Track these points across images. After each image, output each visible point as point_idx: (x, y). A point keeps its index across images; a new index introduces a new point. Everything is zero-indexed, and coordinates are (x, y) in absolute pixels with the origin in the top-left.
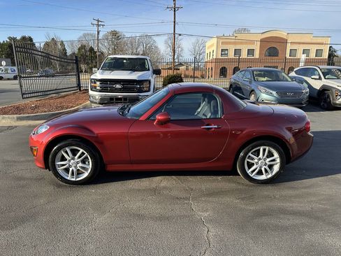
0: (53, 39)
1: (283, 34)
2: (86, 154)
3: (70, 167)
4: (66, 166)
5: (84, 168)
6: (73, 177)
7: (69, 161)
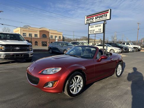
1: (48, 30)
2: (81, 78)
3: (75, 87)
4: (73, 87)
5: (79, 86)
6: (75, 92)
7: (75, 84)
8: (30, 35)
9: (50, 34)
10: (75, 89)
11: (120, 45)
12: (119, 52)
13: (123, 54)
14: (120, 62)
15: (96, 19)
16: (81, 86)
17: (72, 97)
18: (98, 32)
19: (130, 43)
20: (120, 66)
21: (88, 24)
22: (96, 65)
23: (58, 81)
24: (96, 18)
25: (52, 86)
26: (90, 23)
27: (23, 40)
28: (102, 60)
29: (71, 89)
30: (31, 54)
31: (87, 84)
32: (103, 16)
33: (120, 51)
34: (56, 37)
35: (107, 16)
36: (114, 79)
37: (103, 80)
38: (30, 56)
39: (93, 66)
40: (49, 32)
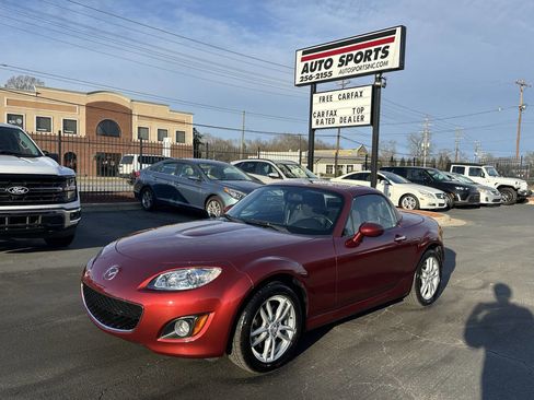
1: (125, 101)
2: (289, 305)
3: (267, 337)
4: (263, 336)
5: (283, 332)
6: (269, 356)
7: (267, 326)
8: (43, 123)
9: (135, 119)
10: (268, 343)
11: (442, 175)
12: (437, 206)
13: (452, 216)
14: (433, 247)
15: (344, 67)
16: (291, 334)
17: (257, 374)
18: (350, 120)
19: (483, 168)
20: (431, 264)
21: (309, 87)
22: (343, 260)
23: (212, 315)
24: (341, 60)
25: (191, 334)
26: (315, 83)
27: (34, 152)
28: (364, 242)
29: (255, 343)
30: (73, 216)
31: (310, 326)
32: (374, 54)
33: (442, 201)
34: (162, 134)
35: (387, 53)
36: (411, 313)
37: (369, 318)
38: (69, 222)
39: (330, 264)
40: (128, 113)
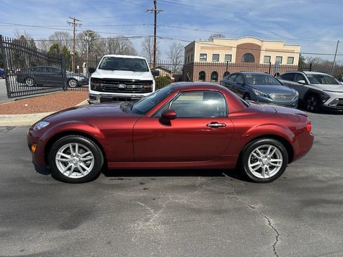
0: (22, 36)
8: (216, 57)
23: (36, 144)
34: (279, 59)
